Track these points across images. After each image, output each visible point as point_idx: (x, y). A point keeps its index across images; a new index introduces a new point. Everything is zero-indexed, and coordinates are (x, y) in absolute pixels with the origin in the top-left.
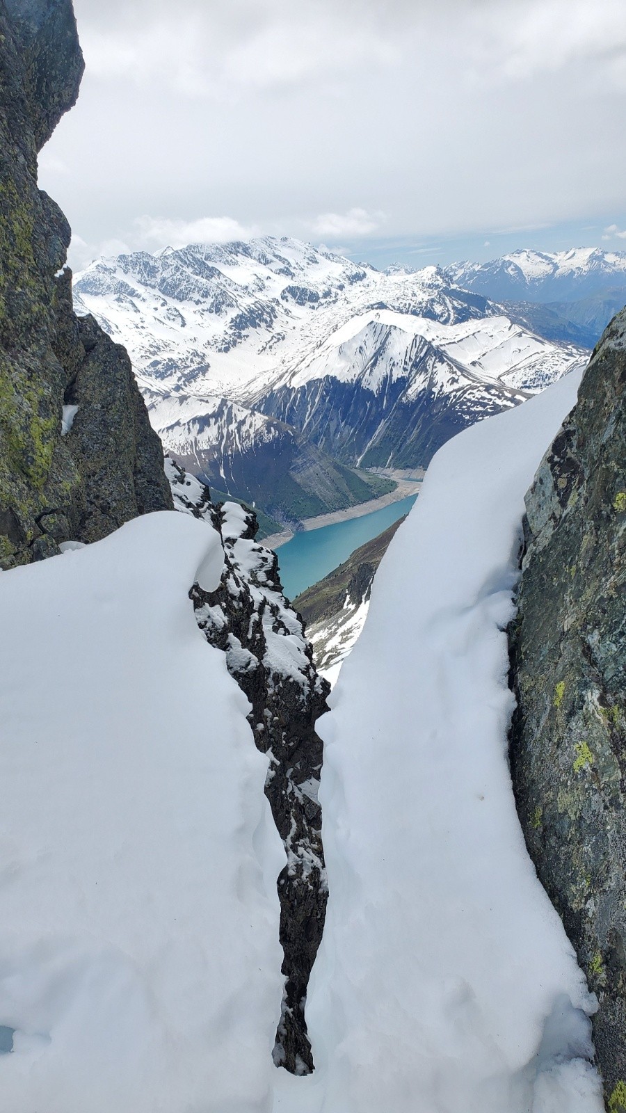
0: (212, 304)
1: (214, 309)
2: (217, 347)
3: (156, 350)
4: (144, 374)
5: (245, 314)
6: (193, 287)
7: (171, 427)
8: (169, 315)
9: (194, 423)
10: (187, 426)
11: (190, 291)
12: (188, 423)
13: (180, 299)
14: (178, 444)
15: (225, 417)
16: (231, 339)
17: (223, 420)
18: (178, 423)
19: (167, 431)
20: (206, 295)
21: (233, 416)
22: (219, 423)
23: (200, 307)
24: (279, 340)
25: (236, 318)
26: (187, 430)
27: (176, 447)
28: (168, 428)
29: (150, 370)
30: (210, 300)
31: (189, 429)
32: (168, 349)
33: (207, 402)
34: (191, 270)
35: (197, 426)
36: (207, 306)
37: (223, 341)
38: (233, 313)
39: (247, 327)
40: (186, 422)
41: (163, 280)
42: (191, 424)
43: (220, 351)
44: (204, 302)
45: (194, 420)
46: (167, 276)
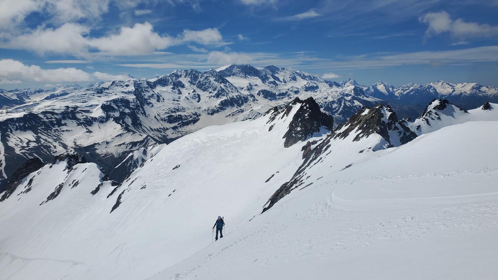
0: (216, 94)
1: (216, 96)
2: (208, 112)
3: (176, 110)
4: (162, 120)
5: (229, 100)
6: (210, 86)
7: (120, 145)
8: (193, 96)
9: (130, 144)
10: (127, 145)
11: (209, 88)
12: (128, 144)
13: (204, 90)
14: (118, 153)
15: (144, 144)
16: (217, 109)
17: (142, 145)
18: (124, 144)
19: (118, 146)
20: (215, 90)
21: (147, 143)
22: (140, 146)
23: (211, 94)
24: (239, 112)
25: (223, 101)
26: (126, 147)
27: (117, 153)
28: (119, 145)
29: (166, 119)
30: (216, 92)
31: (127, 147)
32: (183, 110)
33: (142, 136)
34: (214, 79)
35: (131, 146)
36: (214, 94)
37: (212, 110)
38: (224, 98)
39: (227, 105)
40: (127, 143)
41: (199, 82)
42: (129, 144)
43: (209, 114)
44: (213, 93)
45: (130, 143)
46: (201, 80)
